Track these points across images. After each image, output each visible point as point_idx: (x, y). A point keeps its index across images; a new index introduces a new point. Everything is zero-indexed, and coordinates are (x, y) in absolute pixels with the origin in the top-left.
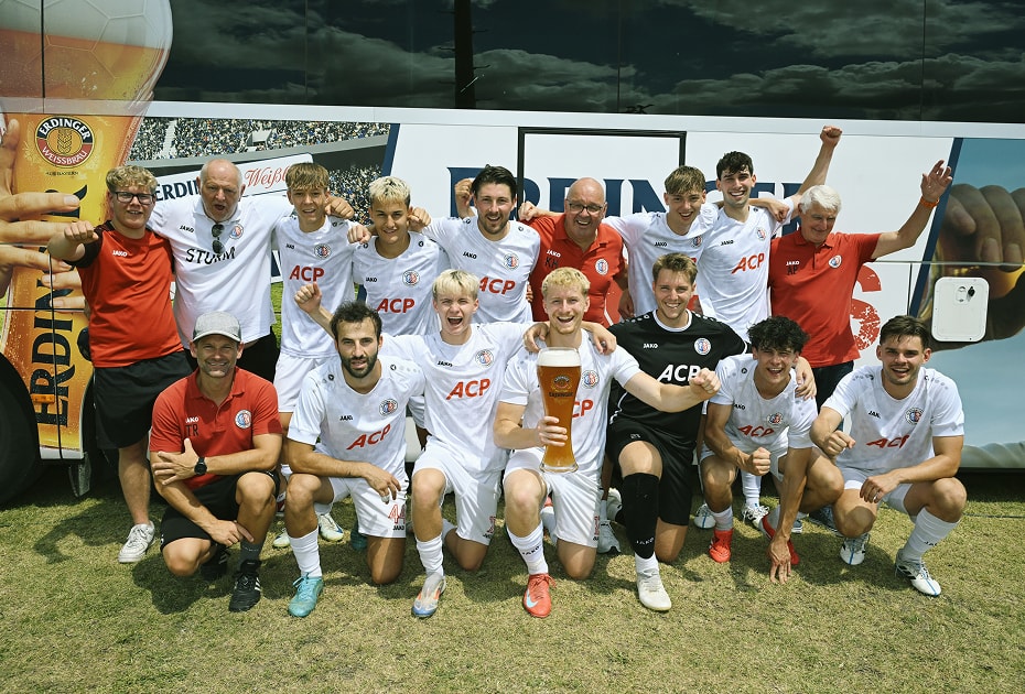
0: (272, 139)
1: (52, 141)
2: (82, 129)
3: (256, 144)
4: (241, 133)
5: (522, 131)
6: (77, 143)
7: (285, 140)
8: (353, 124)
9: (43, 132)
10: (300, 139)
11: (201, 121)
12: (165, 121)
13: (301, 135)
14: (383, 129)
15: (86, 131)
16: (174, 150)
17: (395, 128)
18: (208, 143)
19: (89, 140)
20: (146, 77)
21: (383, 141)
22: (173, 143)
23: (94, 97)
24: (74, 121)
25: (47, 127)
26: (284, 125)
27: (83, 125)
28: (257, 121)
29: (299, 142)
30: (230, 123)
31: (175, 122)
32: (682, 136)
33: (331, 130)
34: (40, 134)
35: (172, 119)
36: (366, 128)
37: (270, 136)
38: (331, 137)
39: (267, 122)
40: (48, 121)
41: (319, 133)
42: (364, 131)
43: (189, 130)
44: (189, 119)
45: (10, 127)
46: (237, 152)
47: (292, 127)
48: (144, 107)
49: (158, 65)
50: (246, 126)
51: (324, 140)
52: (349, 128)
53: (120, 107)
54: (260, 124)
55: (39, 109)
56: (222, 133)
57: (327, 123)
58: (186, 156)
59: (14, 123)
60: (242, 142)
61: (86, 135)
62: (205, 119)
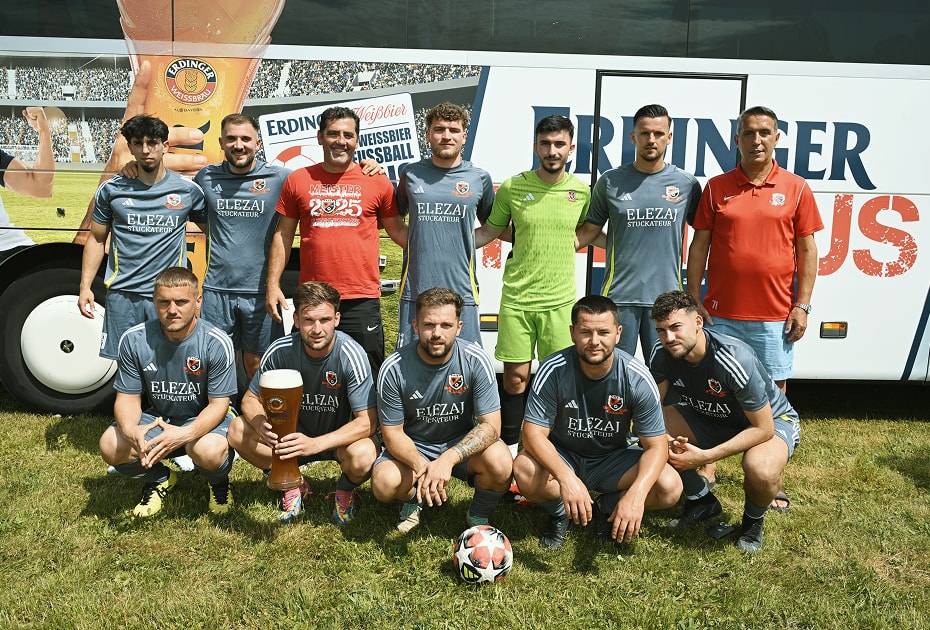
0: (375, 80)
1: (180, 79)
2: (207, 70)
3: (361, 84)
4: (349, 74)
5: (600, 74)
6: (202, 82)
7: (387, 81)
8: (448, 67)
9: (172, 72)
10: (400, 80)
11: (312, 63)
12: (280, 63)
13: (402, 76)
14: (475, 71)
15: (210, 71)
16: (288, 88)
17: (486, 69)
18: (318, 83)
19: (213, 79)
20: (264, 23)
21: (474, 82)
22: (287, 82)
23: (218, 41)
24: (199, 62)
25: (176, 68)
26: (386, 67)
27: (207, 66)
28: (362, 63)
29: (399, 83)
30: (338, 65)
31: (289, 65)
32: (744, 79)
33: (429, 72)
34: (169, 74)
35: (286, 61)
36: (460, 70)
37: (374, 77)
38: (428, 78)
39: (371, 64)
40: (177, 63)
41: (418, 74)
42: (458, 73)
43: (301, 71)
44: (302, 61)
45: (143, 67)
46: (344, 91)
47: (394, 69)
48: (263, 50)
49: (275, 12)
50: (353, 68)
51: (422, 80)
52: (444, 70)
53: (241, 50)
54: (365, 66)
55: (169, 51)
56: (331, 74)
57: (425, 65)
58: (299, 95)
59: (146, 63)
60: (349, 82)
61: (210, 75)
62: (317, 62)
